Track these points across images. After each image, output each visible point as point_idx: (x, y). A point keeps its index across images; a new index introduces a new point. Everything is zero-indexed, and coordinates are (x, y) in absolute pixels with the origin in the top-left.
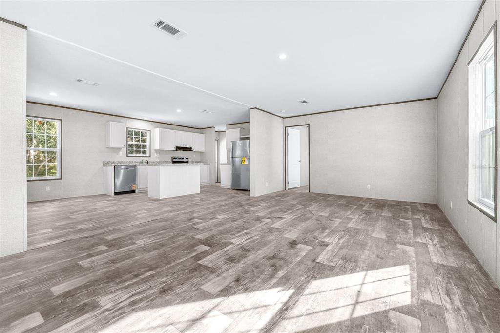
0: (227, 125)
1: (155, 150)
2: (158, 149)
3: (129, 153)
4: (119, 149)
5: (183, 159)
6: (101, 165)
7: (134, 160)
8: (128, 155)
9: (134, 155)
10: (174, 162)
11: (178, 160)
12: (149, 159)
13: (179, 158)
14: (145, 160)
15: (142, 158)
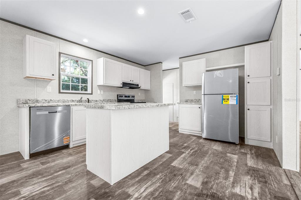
0: (180, 58)
1: (98, 85)
2: (102, 84)
3: (63, 89)
4: (46, 81)
5: (129, 97)
6: (14, 105)
7: (70, 97)
8: (62, 91)
9: (70, 91)
10: (119, 101)
11: (124, 98)
12: (91, 97)
13: (126, 97)
14: (85, 97)
15: (80, 96)
